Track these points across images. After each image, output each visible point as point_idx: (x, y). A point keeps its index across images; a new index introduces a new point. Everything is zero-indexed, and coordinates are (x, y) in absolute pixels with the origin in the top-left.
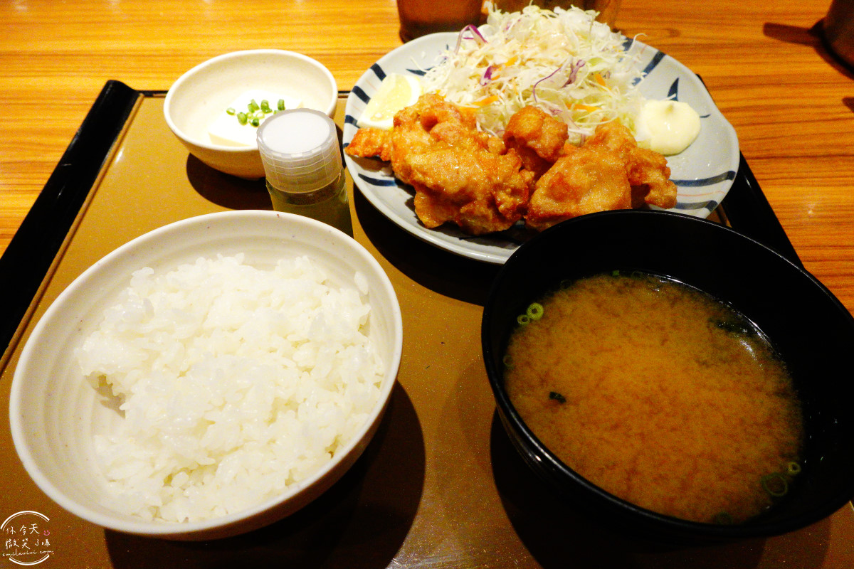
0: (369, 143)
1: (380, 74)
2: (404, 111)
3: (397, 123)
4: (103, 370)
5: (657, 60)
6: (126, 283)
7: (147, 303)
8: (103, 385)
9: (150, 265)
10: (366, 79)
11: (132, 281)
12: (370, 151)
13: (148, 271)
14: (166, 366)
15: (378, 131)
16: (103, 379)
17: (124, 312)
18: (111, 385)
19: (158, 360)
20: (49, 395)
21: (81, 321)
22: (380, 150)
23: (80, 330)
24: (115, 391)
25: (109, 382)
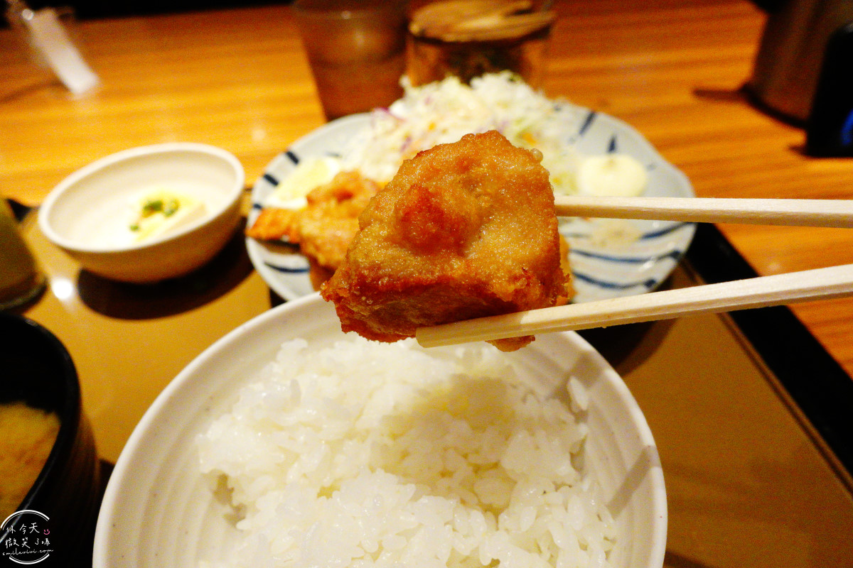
0: (274, 223)
1: (294, 158)
2: (317, 190)
3: (311, 201)
4: (226, 470)
5: (590, 119)
6: (272, 356)
7: (295, 384)
8: (223, 488)
9: (303, 336)
10: (278, 166)
11: (280, 356)
12: (273, 232)
13: (301, 343)
14: (305, 475)
15: (285, 211)
16: (223, 479)
17: (264, 394)
18: (232, 490)
19: (296, 465)
20: (154, 495)
21: (211, 398)
22: (287, 231)
23: (208, 409)
24: (237, 499)
25: (230, 485)
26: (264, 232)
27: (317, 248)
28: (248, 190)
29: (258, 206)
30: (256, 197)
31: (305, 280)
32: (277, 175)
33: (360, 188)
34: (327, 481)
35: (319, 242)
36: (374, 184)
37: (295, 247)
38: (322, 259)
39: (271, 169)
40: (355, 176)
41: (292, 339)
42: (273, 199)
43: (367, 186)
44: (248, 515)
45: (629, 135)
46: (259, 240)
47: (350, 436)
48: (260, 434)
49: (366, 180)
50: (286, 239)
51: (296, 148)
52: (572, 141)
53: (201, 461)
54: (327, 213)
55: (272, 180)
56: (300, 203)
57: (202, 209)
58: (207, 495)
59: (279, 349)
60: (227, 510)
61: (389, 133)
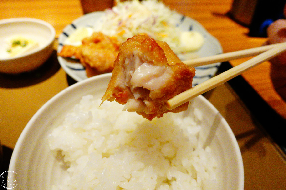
0: (69, 51)
1: (74, 27)
2: (86, 39)
3: (83, 43)
4: (62, 148)
5: (183, 19)
6: (78, 102)
7: (90, 113)
8: (60, 155)
10: (68, 29)
11: (82, 102)
13: (89, 97)
14: (95, 149)
16: (60, 152)
17: (77, 117)
18: (64, 156)
19: (92, 145)
20: (32, 161)
21: (53, 119)
22: (74, 54)
23: (52, 124)
24: (66, 160)
25: (63, 154)
26: (65, 54)
27: (90, 60)
28: (56, 39)
29: (61, 44)
30: (60, 41)
31: (84, 73)
32: (68, 33)
33: (103, 39)
34: (105, 151)
35: (90, 58)
36: (108, 37)
37: (77, 61)
38: (92, 64)
39: (66, 30)
40: (101, 34)
41: (86, 95)
42: (67, 42)
43: (106, 38)
44: (71, 166)
45: (197, 25)
46: (64, 57)
47: (112, 133)
48: (76, 133)
49: (106, 36)
50: (74, 57)
51: (75, 22)
52: (177, 26)
53: (50, 145)
54: (92, 47)
55: (66, 35)
56: (78, 44)
57: (37, 45)
58: (53, 159)
59: (81, 98)
60: (61, 163)
61: (112, 18)
